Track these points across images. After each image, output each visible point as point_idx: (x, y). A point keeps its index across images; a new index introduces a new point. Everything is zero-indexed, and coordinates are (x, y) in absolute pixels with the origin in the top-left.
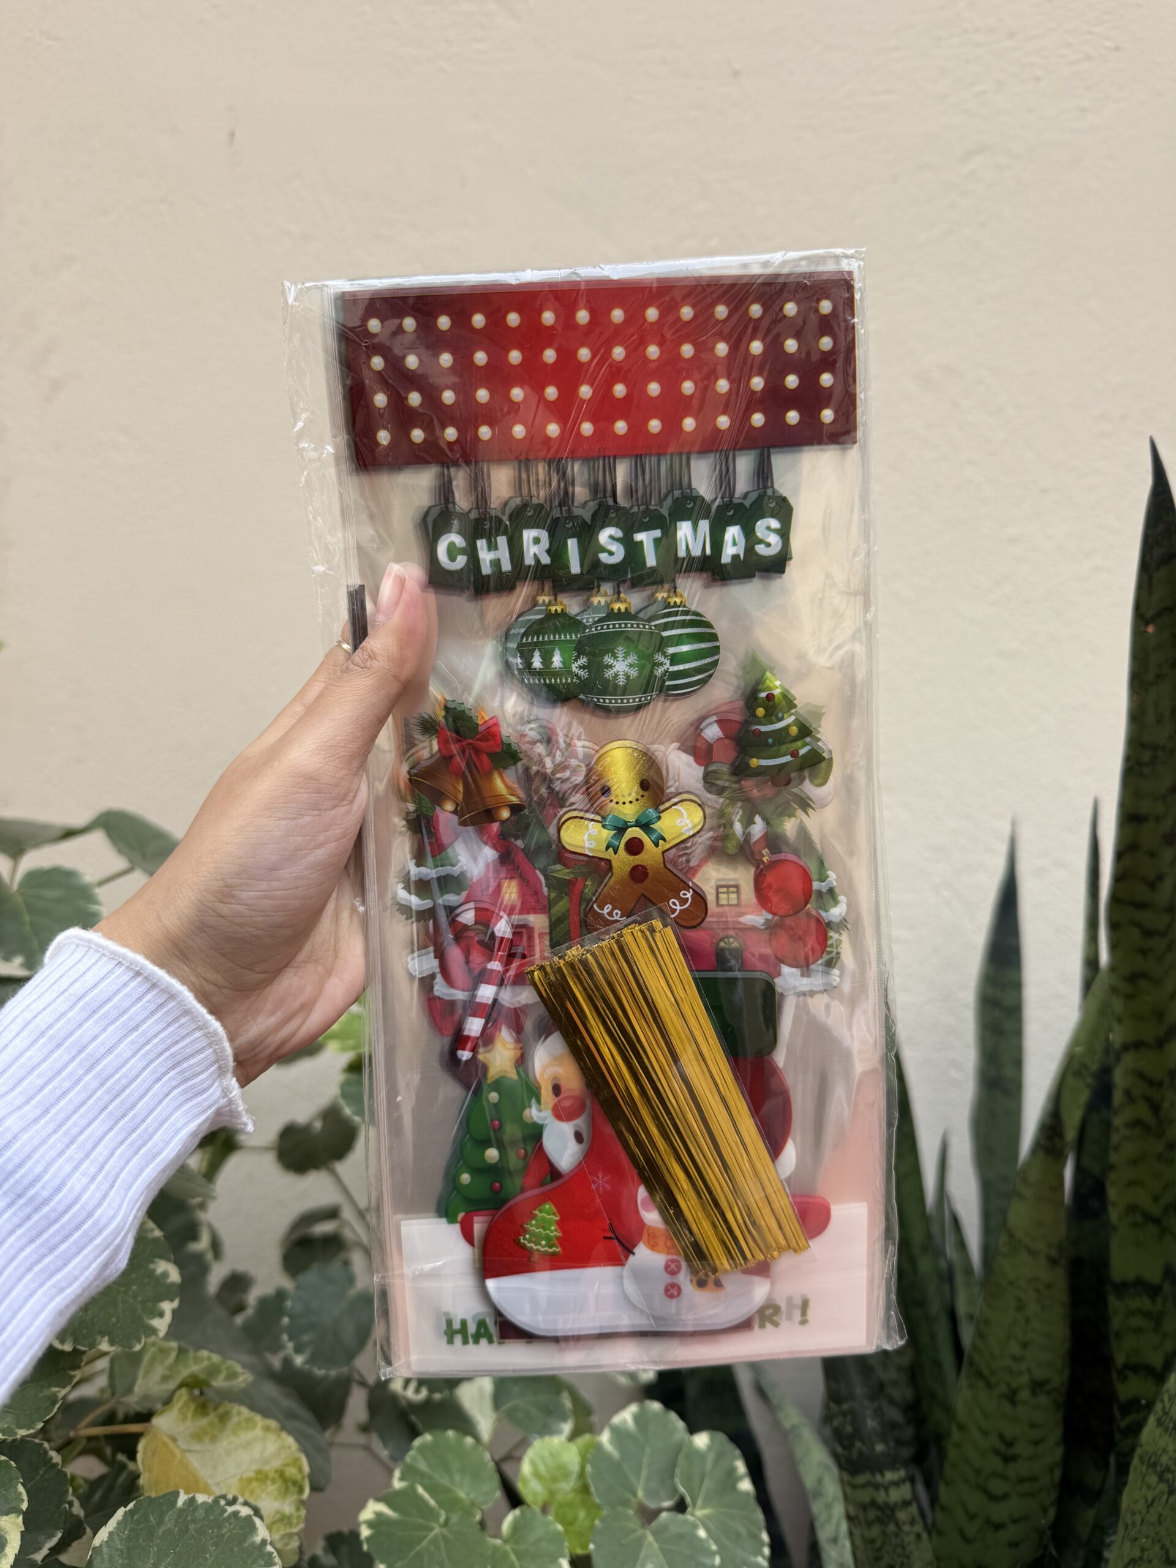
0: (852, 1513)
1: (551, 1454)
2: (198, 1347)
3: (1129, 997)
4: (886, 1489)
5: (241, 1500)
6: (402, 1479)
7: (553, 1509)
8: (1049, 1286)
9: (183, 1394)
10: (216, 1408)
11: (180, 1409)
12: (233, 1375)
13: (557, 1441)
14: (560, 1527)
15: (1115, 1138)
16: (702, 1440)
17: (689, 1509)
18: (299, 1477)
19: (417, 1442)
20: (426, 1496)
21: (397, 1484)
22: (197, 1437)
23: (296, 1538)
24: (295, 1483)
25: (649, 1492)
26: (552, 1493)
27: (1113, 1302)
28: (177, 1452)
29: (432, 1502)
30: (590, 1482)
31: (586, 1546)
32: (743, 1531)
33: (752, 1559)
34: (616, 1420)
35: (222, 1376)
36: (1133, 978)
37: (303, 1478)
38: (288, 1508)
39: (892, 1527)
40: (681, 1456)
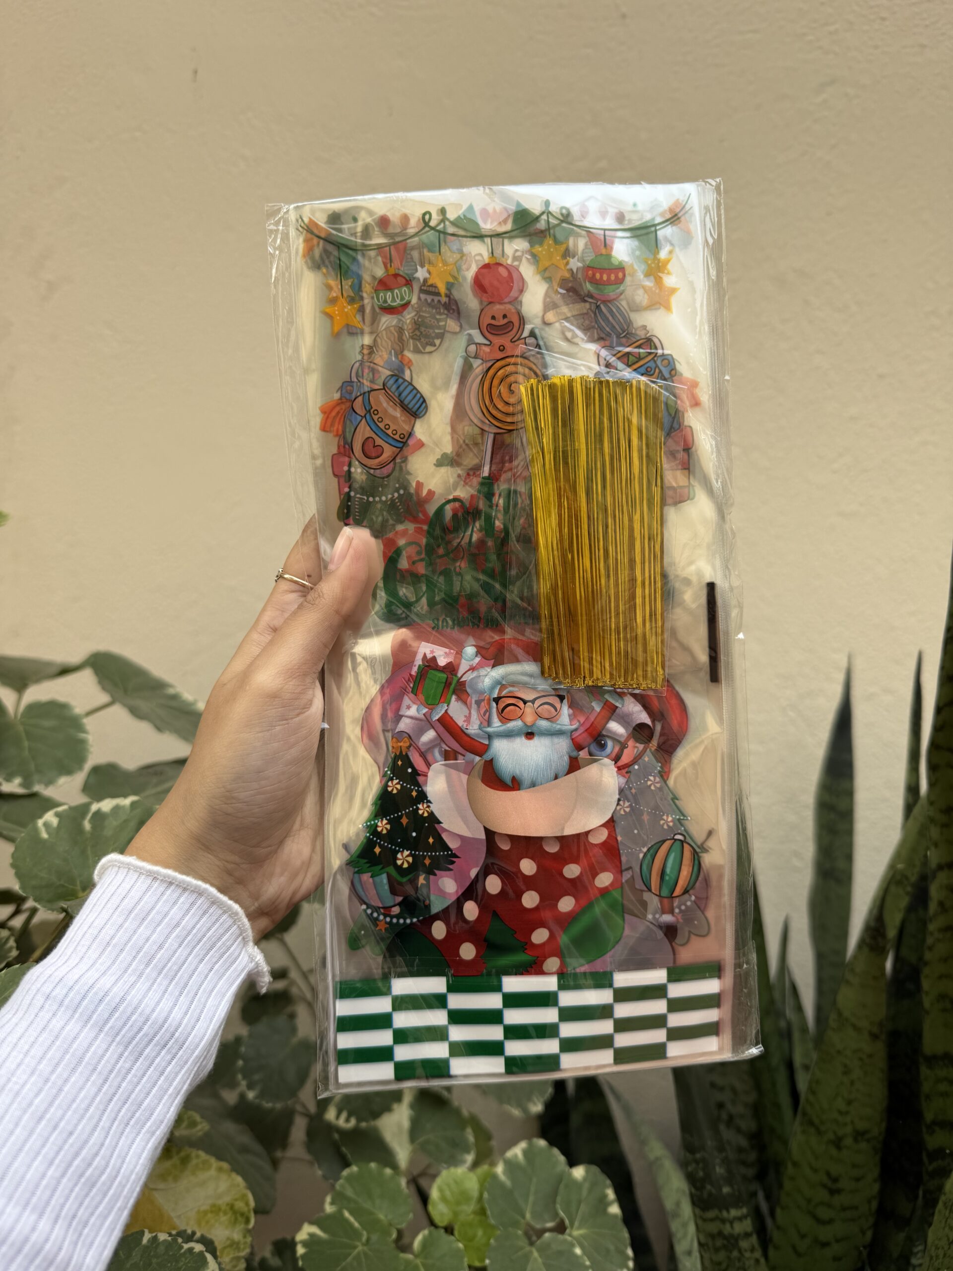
0: (703, 1240)
1: (456, 1182)
4: (731, 1223)
6: (332, 1203)
7: (456, 1229)
8: (870, 1056)
10: (178, 1152)
12: (193, 1124)
13: (460, 1171)
14: (461, 1245)
15: (930, 940)
16: (579, 1172)
17: (568, 1231)
18: (246, 1209)
19: (345, 1173)
20: (352, 1219)
21: (329, 1208)
22: (163, 1177)
23: (243, 1260)
24: (242, 1214)
25: (535, 1215)
26: (456, 1214)
27: (924, 1071)
29: (357, 1225)
30: (487, 1206)
31: (482, 1260)
32: (612, 1248)
34: (509, 1154)
35: (184, 1125)
37: (249, 1211)
38: (237, 1236)
39: (735, 1254)
40: (562, 1186)
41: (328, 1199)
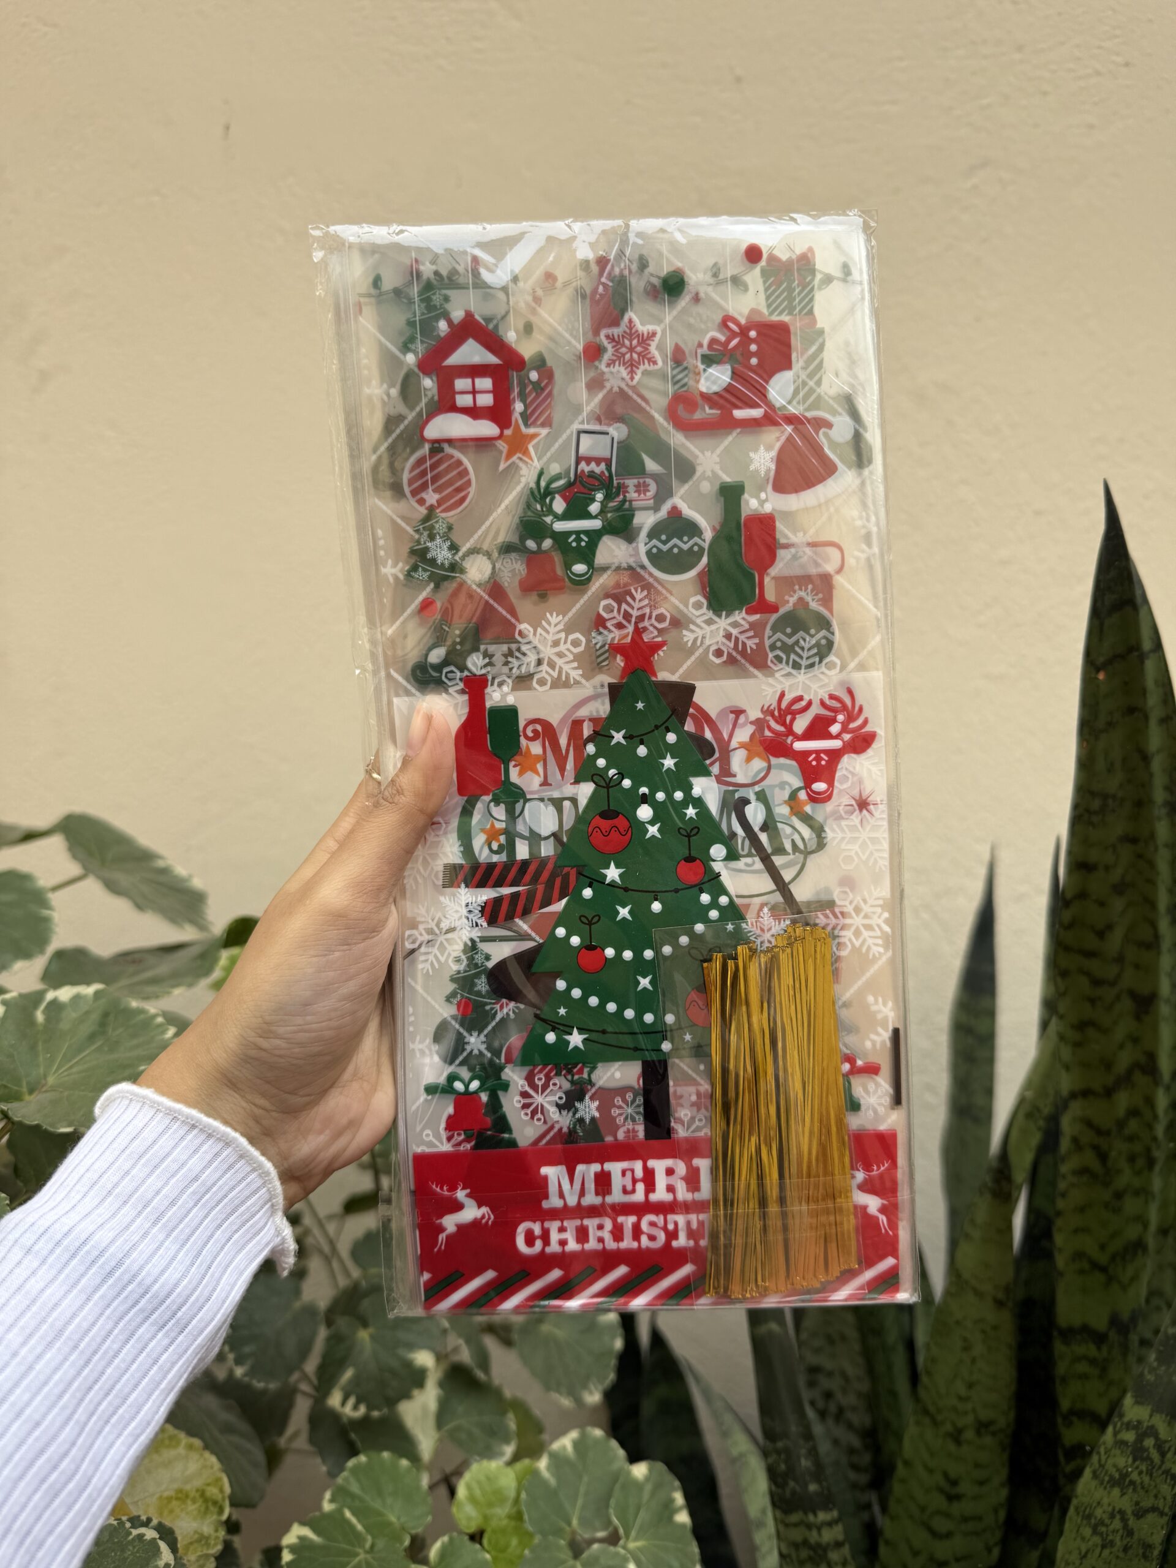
0: (785, 1551)
1: (488, 1479)
3: (1077, 1045)
4: (819, 1529)
5: (153, 1522)
6: (332, 1501)
8: (995, 1328)
13: (494, 1465)
15: (1062, 1185)
16: (640, 1470)
17: (622, 1542)
18: (219, 1497)
19: (351, 1463)
20: (354, 1520)
21: (327, 1506)
23: (214, 1559)
24: (215, 1503)
25: (583, 1521)
26: (486, 1518)
27: (1059, 1347)
29: (359, 1527)
30: (524, 1509)
32: (676, 1564)
34: (556, 1446)
36: (1082, 1026)
37: (223, 1499)
38: (207, 1528)
40: (618, 1486)
41: (328, 1495)
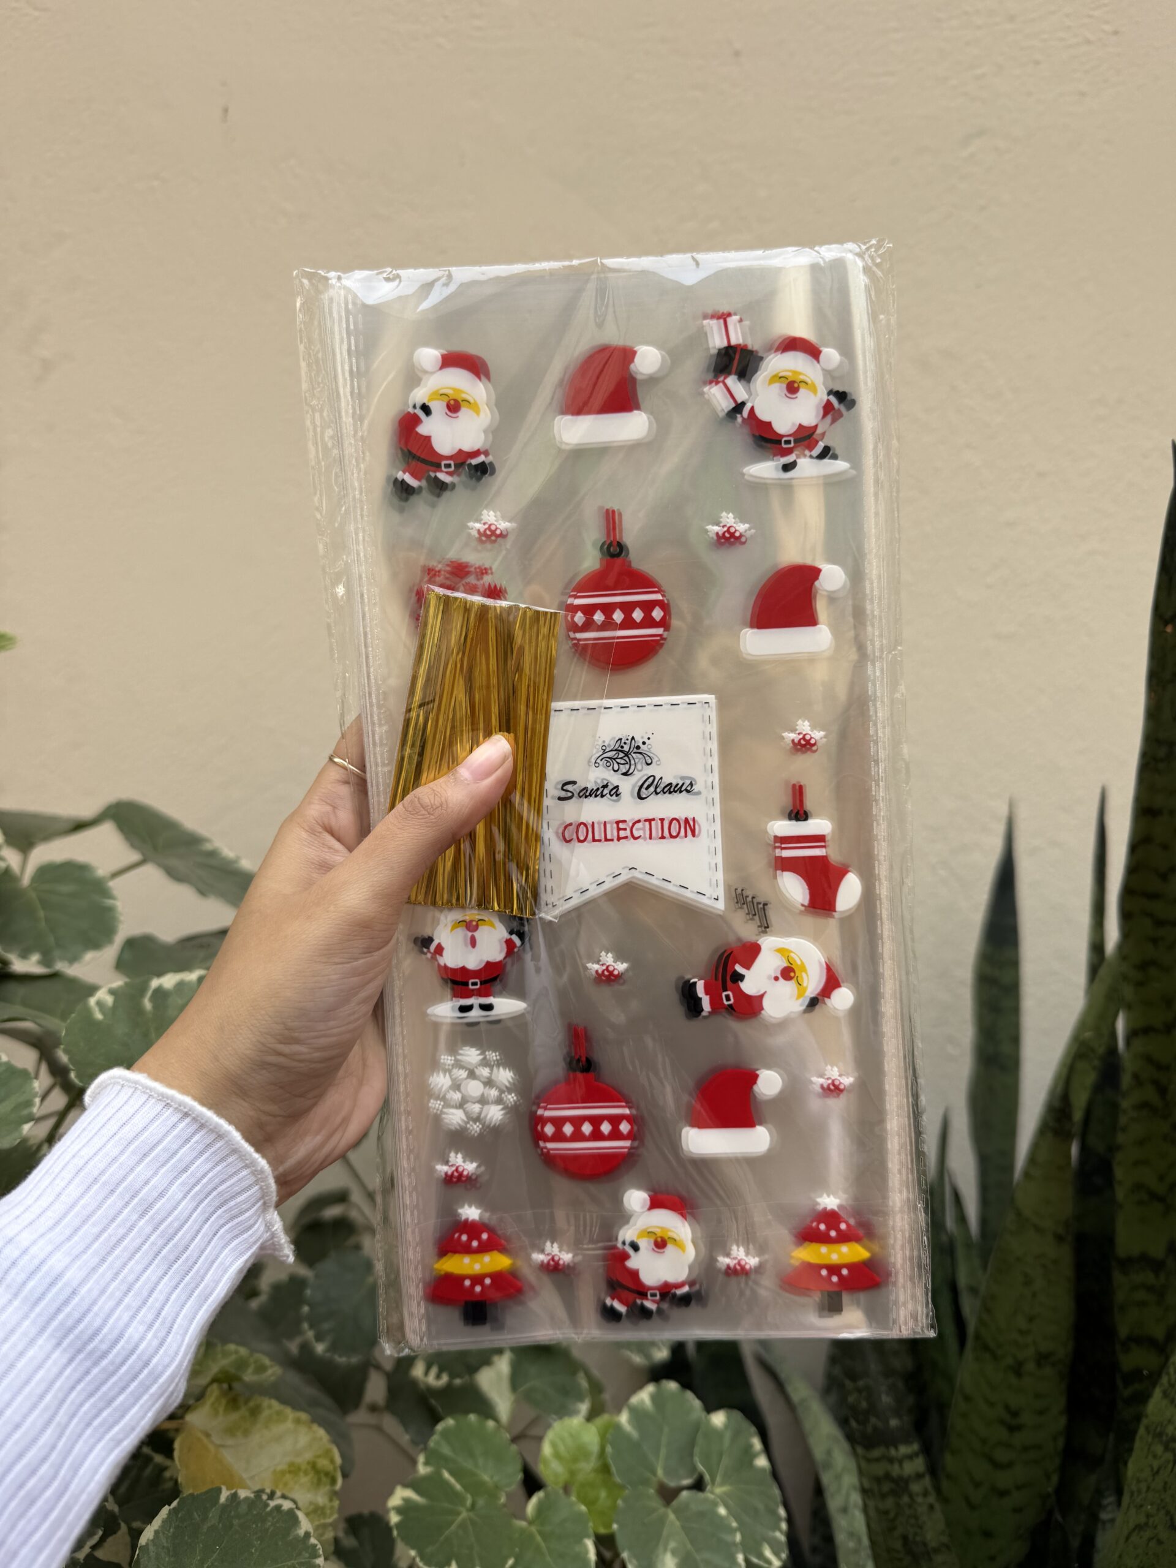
0: (867, 1485)
1: (571, 1435)
2: (225, 1341)
3: (1140, 984)
4: (900, 1462)
5: (278, 1494)
6: (426, 1463)
7: (574, 1490)
9: (215, 1391)
10: (246, 1402)
11: (213, 1404)
12: (261, 1369)
13: (576, 1422)
14: (583, 1508)
15: (1123, 1120)
16: (719, 1419)
17: (709, 1487)
18: (330, 1468)
19: (440, 1427)
20: (452, 1480)
22: (231, 1431)
23: (330, 1528)
24: (327, 1474)
25: (668, 1471)
26: (572, 1473)
27: (1118, 1277)
28: (212, 1448)
29: (458, 1487)
30: (610, 1461)
31: (610, 1526)
32: (761, 1507)
33: (771, 1534)
34: (635, 1400)
35: (250, 1370)
36: (1144, 966)
37: (335, 1469)
38: (321, 1499)
39: (906, 1499)
40: (700, 1436)
41: (421, 1459)
